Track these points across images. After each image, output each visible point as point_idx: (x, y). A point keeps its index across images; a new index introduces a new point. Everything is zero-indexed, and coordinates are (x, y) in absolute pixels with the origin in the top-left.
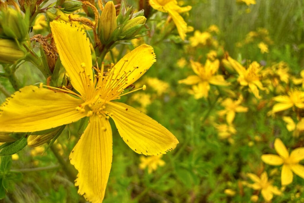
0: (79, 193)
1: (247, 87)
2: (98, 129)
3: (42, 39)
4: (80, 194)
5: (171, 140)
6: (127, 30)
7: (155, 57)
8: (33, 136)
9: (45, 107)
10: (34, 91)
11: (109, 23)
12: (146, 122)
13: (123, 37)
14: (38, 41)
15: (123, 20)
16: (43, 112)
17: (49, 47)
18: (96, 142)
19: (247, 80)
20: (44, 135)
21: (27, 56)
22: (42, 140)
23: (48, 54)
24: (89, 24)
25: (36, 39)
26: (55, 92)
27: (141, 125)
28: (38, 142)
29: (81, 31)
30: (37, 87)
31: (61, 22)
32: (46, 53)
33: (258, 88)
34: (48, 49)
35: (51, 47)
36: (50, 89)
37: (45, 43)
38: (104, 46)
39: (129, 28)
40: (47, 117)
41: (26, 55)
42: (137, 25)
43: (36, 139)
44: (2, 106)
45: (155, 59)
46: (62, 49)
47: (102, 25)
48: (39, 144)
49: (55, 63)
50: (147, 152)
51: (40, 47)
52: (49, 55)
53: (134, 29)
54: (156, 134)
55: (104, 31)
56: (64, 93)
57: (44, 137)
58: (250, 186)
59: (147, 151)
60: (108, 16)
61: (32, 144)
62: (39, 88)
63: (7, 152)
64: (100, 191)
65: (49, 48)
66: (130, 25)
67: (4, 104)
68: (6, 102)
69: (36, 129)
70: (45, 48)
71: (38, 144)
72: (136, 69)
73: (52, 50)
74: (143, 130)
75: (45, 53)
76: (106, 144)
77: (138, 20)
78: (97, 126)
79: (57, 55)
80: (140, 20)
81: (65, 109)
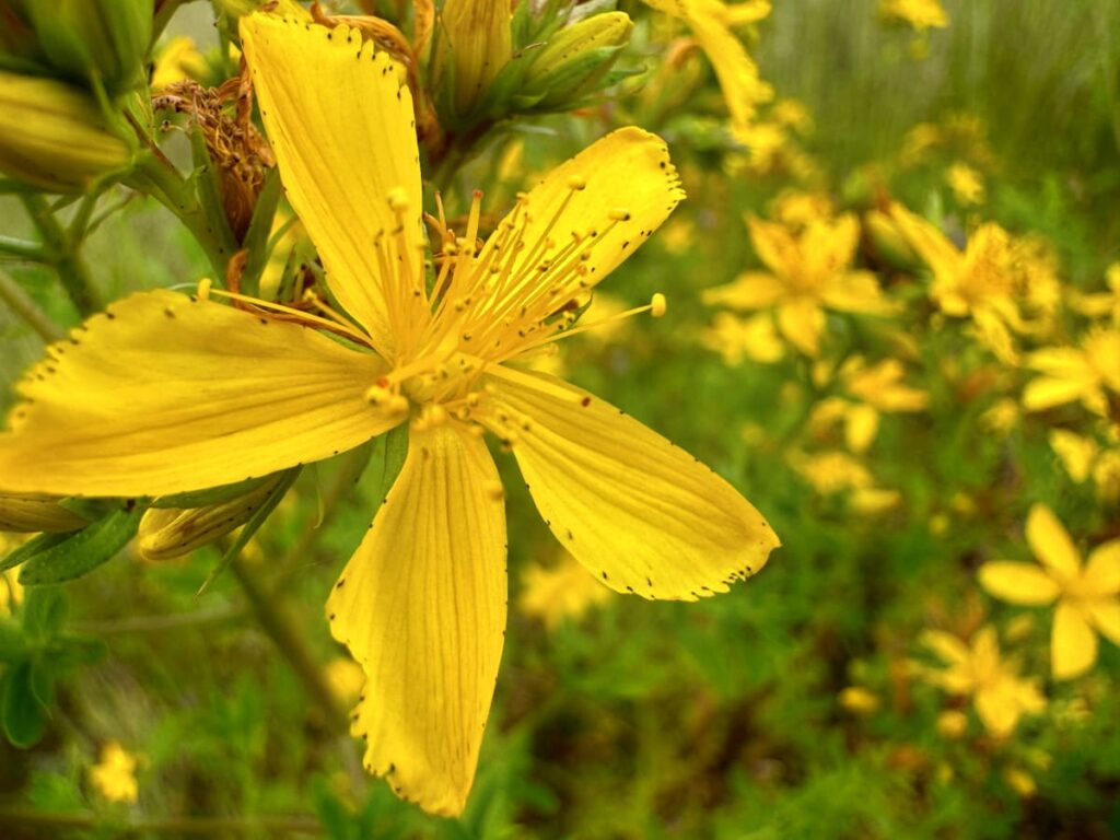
0: (369, 766)
1: (967, 319)
2: (442, 483)
3: (198, 98)
4: (372, 771)
5: (745, 535)
6: (553, 68)
7: (679, 183)
8: (164, 511)
9: (216, 386)
10: (169, 314)
11: (480, 37)
12: (642, 453)
13: (533, 100)
14: (182, 106)
15: (532, 32)
16: (212, 407)
17: (230, 136)
18: (437, 539)
19: (966, 294)
20: (209, 510)
21: (137, 166)
22: (203, 529)
23: (226, 163)
24: (393, 44)
25: (176, 99)
26: (264, 322)
27: (621, 466)
28: (185, 535)
29: (374, 57)
30: (183, 299)
31: (285, 21)
32: (216, 157)
33: (1007, 325)
34: (226, 144)
35: (238, 132)
36: (243, 307)
37: (212, 116)
38: (449, 139)
39: (562, 62)
40: (226, 431)
41: (134, 159)
42: (595, 49)
43: (175, 522)
44: (31, 380)
45: (679, 187)
46: (288, 136)
47: (450, 46)
48: (188, 546)
49: (254, 204)
50: (650, 584)
51: (190, 133)
52: (230, 169)
53: (583, 64)
54: (683, 507)
55: (459, 72)
56: (301, 327)
57: (207, 516)
58: (936, 677)
59: (652, 580)
60: (479, 8)
61: (160, 544)
62: (193, 300)
63: (50, 569)
64: (454, 755)
65: (230, 140)
66: (564, 49)
67: (40, 369)
68: (50, 363)
69: (176, 483)
70: (210, 137)
71: (184, 545)
72: (621, 224)
73: (241, 145)
74: (627, 489)
75: (213, 160)
76: (476, 551)
77: (600, 28)
78: (441, 473)
79: (259, 169)
80: (608, 30)
81: (299, 397)
